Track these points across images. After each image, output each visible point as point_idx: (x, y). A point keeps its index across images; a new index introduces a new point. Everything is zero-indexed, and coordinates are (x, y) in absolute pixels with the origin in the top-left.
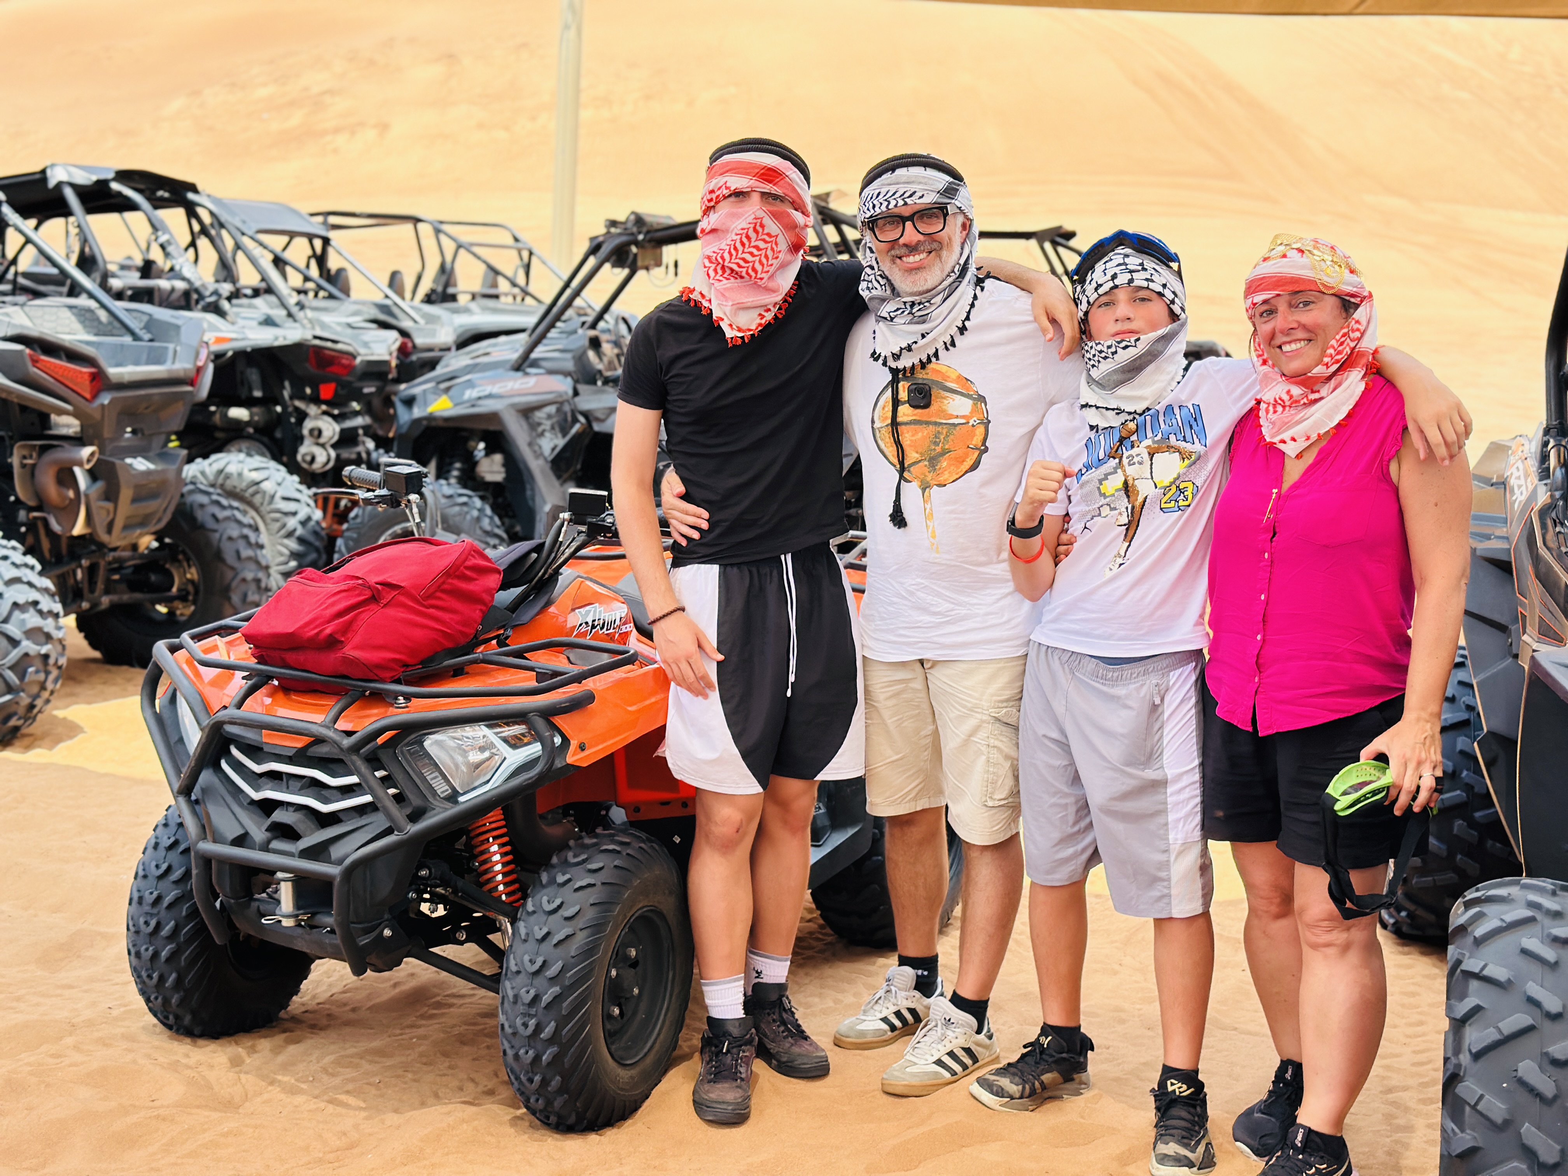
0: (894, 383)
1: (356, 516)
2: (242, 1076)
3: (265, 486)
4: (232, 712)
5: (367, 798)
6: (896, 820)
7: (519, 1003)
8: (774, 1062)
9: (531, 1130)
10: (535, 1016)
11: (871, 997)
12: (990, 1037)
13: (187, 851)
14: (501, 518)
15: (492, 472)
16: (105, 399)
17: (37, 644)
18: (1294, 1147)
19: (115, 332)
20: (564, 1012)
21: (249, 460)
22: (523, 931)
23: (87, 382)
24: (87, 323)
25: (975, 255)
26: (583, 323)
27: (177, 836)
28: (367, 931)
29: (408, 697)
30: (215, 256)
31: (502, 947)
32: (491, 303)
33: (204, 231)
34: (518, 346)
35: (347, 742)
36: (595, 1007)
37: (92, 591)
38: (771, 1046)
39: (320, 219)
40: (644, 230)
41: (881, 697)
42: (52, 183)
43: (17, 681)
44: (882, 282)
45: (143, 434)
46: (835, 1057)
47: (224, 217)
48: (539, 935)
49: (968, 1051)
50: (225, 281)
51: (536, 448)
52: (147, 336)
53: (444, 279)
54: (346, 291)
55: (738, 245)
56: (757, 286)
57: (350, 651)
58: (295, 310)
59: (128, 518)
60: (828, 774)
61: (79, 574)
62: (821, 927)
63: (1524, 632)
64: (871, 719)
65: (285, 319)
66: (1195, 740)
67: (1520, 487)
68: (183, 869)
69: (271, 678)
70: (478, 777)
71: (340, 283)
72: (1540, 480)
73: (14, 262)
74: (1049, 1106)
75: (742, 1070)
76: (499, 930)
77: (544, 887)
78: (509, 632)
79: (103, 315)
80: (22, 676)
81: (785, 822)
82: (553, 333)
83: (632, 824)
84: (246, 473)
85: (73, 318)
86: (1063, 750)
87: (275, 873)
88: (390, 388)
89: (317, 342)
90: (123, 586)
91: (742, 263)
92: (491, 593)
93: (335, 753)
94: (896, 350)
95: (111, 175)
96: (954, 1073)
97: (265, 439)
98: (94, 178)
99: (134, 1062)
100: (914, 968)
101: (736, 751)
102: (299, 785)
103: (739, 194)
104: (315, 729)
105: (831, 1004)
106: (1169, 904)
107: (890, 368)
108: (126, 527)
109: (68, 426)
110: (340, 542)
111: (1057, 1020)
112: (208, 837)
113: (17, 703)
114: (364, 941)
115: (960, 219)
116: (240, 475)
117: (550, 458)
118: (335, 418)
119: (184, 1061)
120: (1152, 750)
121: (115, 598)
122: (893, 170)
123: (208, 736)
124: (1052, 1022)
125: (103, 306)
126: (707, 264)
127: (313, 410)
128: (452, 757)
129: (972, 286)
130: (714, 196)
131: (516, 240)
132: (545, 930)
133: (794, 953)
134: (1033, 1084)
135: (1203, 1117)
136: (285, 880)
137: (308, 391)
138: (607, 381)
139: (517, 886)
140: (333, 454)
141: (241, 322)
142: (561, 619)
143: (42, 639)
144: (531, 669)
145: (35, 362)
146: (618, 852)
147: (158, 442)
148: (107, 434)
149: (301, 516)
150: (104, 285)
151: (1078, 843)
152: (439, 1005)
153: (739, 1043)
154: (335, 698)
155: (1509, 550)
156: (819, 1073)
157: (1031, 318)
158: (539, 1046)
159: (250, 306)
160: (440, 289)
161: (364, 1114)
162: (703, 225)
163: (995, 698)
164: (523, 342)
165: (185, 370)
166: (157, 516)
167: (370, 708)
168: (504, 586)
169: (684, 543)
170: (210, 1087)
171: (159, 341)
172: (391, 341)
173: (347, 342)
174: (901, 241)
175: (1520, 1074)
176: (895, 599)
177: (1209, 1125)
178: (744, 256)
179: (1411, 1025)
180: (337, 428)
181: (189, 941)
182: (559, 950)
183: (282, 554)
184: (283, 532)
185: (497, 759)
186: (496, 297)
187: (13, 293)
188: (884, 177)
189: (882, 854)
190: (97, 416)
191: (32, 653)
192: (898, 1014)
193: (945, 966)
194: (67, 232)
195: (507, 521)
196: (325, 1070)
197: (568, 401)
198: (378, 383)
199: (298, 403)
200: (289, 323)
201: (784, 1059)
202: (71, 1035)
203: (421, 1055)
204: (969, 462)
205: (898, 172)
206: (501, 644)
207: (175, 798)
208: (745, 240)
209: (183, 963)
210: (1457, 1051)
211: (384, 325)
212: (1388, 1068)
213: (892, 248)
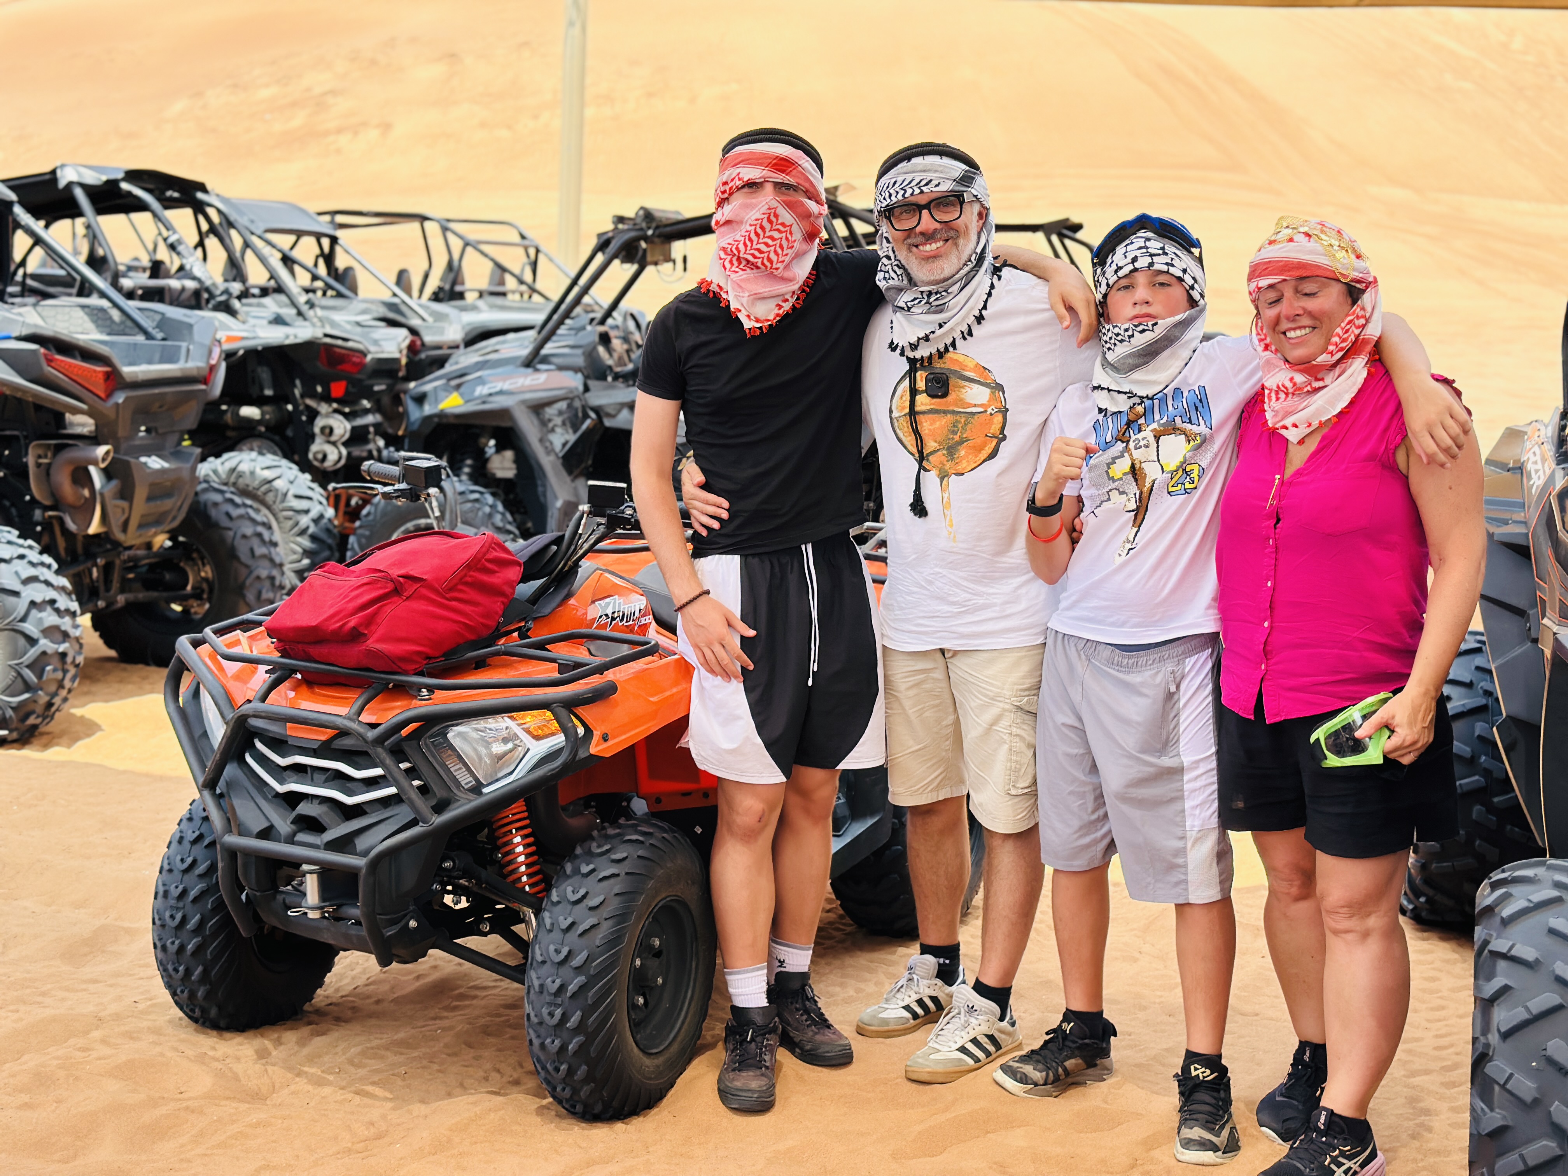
0: (912, 373)
1: (369, 514)
2: (270, 1069)
3: (278, 484)
4: (257, 705)
5: (392, 790)
6: (916, 810)
7: (545, 993)
8: (797, 1050)
9: (558, 1120)
10: (560, 1005)
11: (893, 986)
12: (1013, 1024)
13: (212, 844)
14: (512, 514)
15: (503, 469)
16: (120, 398)
17: (53, 642)
18: (1317, 1129)
19: (127, 331)
20: (590, 1002)
21: (261, 458)
22: (548, 922)
23: (102, 381)
24: (100, 322)
25: (991, 244)
26: (592, 320)
27: (203, 830)
28: (393, 922)
29: (431, 689)
30: (224, 255)
31: (526, 938)
32: (499, 301)
33: (213, 230)
34: (526, 343)
35: (371, 734)
36: (619, 996)
37: (108, 590)
38: (793, 1033)
39: (327, 218)
40: (654, 225)
41: (903, 687)
42: (62, 184)
43: (35, 680)
44: (899, 272)
45: (157, 432)
46: (858, 1045)
47: (233, 216)
48: (565, 924)
49: (991, 1038)
50: (234, 280)
51: (548, 444)
52: (160, 335)
53: (451, 276)
54: (354, 289)
55: (753, 236)
56: (772, 276)
57: (372, 644)
58: (305, 308)
59: (143, 516)
60: (848, 764)
61: (95, 573)
62: (841, 917)
63: (1544, 616)
64: (891, 709)
65: (295, 317)
66: (1211, 727)
67: (1537, 471)
68: (209, 862)
69: (295, 671)
70: (500, 769)
71: (348, 281)
72: (1558, 464)
73: (23, 263)
74: (1073, 1092)
75: (767, 1058)
76: (522, 921)
77: (569, 877)
78: (531, 624)
79: (116, 315)
80: (40, 675)
81: (807, 811)
82: (562, 331)
83: (655, 814)
84: (258, 471)
85: (86, 318)
86: (1081, 738)
87: (301, 865)
88: (400, 386)
89: (328, 340)
90: (138, 585)
91: (757, 254)
92: (512, 585)
93: (362, 747)
94: (914, 340)
95: (121, 175)
96: (977, 1060)
97: (277, 438)
98: (104, 178)
99: (162, 1055)
100: (936, 957)
101: (759, 741)
102: (323, 777)
103: (752, 186)
104: (339, 721)
105: (852, 992)
106: (1187, 889)
107: (908, 358)
108: (141, 526)
109: (83, 425)
110: (352, 539)
111: (1079, 1006)
112: (234, 829)
113: (35, 702)
114: (390, 932)
115: (976, 208)
116: (252, 473)
117: (561, 455)
118: (346, 416)
119: (211, 1053)
120: (1168, 738)
121: (130, 596)
122: (909, 159)
123: (232, 730)
124: (1074, 1007)
125: (116, 305)
126: (723, 256)
127: (324, 408)
128: (475, 750)
129: (989, 276)
130: (727, 188)
131: (523, 237)
132: (570, 920)
133: (816, 943)
134: (1057, 1070)
135: (1227, 1102)
136: (311, 872)
137: (319, 389)
138: (616, 377)
139: (540, 876)
140: (344, 452)
141: (252, 321)
142: (581, 612)
143: (59, 637)
144: (553, 660)
145: (49, 361)
146: (642, 842)
147: (173, 439)
148: (121, 433)
149: (314, 514)
150: (115, 284)
151: (1097, 830)
152: (462, 997)
153: (764, 1031)
154: (359, 691)
155: (1527, 534)
156: (842, 1061)
157: (1048, 306)
158: (565, 1035)
159: (259, 305)
160: (447, 287)
161: (390, 1105)
162: (717, 217)
163: (1016, 687)
164: (532, 339)
165: (198, 368)
166: (173, 513)
167: (393, 701)
168: (525, 579)
169: (704, 533)
170: (237, 1078)
171: (174, 340)
172: (400, 339)
173: (358, 340)
174: (918, 229)
175: (1549, 1052)
176: (915, 589)
177: (1233, 1109)
178: (759, 246)
179: (1432, 1009)
180: (348, 426)
181: (214, 935)
182: (584, 940)
183: (295, 552)
184: (296, 530)
185: (520, 751)
186: (504, 294)
187: (22, 294)
188: (900, 166)
189: (904, 844)
190: (112, 415)
191: (49, 651)
192: (920, 1002)
193: (965, 955)
194: (74, 234)
195: (518, 517)
196: (351, 1062)
197: (578, 397)
198: (389, 381)
199: (310, 402)
200: (300, 322)
201: (808, 1047)
202: (97, 1029)
203: (446, 1046)
204: (988, 450)
205: (915, 160)
206: (523, 636)
207: (200, 791)
208: (759, 231)
209: (209, 957)
210: (1485, 1030)
211: (393, 323)
212: (1409, 1052)
213: (908, 237)
